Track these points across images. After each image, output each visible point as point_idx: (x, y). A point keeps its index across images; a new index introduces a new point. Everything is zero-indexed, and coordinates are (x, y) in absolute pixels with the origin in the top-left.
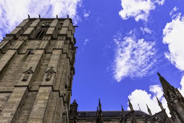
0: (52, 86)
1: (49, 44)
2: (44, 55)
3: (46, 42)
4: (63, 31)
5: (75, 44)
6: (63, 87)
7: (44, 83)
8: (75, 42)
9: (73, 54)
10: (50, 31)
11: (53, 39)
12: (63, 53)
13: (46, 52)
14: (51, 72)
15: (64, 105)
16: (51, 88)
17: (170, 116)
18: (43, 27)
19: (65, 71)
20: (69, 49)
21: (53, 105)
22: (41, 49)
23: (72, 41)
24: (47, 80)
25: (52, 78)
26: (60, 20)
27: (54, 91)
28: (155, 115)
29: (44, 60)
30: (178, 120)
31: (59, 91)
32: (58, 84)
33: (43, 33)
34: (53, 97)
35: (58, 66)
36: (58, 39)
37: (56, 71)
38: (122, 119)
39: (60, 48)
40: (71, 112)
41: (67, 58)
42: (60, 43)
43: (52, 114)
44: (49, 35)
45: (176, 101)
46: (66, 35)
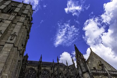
0: (14, 44)
1: (15, 18)
2: (11, 24)
3: (14, 17)
4: (25, 12)
5: (32, 21)
6: (20, 45)
7: (9, 41)
8: (32, 20)
9: (30, 27)
10: (17, 10)
11: (18, 15)
12: (23, 25)
13: (12, 23)
14: (14, 35)
15: (20, 56)
16: (13, 45)
17: (76, 67)
18: (13, 6)
19: (23, 36)
20: (28, 23)
21: (13, 55)
22: (10, 20)
23: (30, 19)
24: (11, 40)
25: (15, 39)
26: (24, 4)
27: (14, 47)
28: (69, 66)
29: (11, 27)
30: (80, 69)
31: (18, 47)
32: (17, 43)
33: (12, 10)
34: (13, 50)
35: (19, 32)
36: (22, 16)
37: (17, 35)
38: (52, 67)
39: (22, 21)
40: (23, 60)
41: (26, 28)
42: (22, 19)
43: (11, 61)
44: (16, 12)
45: (80, 60)
46: (27, 15)
